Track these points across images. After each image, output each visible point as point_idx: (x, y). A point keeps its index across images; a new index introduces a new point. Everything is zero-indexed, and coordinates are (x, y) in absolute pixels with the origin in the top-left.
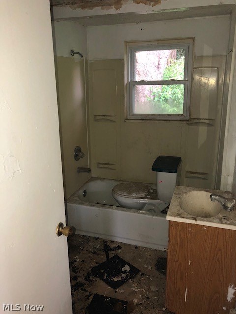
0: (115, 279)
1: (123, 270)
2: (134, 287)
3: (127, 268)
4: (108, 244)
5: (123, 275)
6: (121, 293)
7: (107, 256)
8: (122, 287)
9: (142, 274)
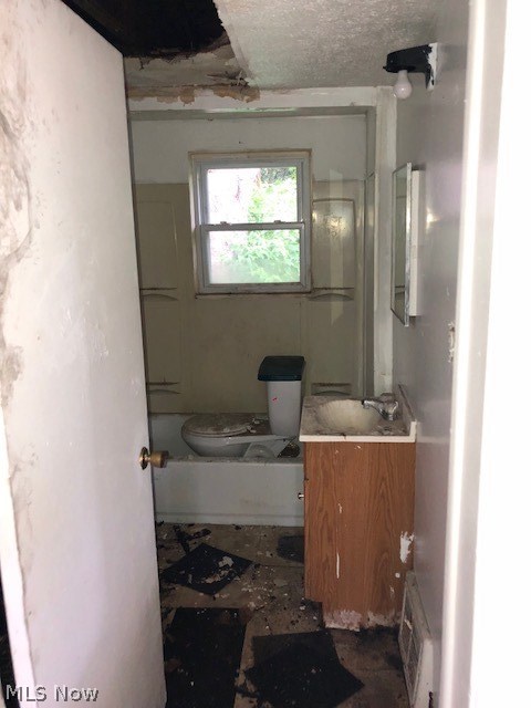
0: (209, 581)
1: (221, 564)
2: (246, 587)
3: (228, 561)
4: (183, 529)
5: (223, 573)
6: (224, 598)
7: (186, 547)
8: (224, 590)
9: (257, 566)
